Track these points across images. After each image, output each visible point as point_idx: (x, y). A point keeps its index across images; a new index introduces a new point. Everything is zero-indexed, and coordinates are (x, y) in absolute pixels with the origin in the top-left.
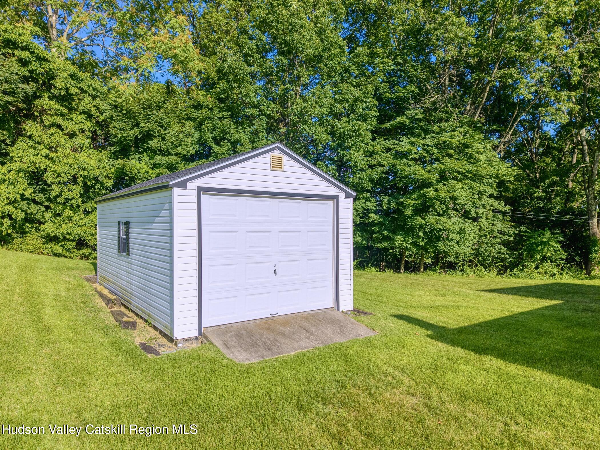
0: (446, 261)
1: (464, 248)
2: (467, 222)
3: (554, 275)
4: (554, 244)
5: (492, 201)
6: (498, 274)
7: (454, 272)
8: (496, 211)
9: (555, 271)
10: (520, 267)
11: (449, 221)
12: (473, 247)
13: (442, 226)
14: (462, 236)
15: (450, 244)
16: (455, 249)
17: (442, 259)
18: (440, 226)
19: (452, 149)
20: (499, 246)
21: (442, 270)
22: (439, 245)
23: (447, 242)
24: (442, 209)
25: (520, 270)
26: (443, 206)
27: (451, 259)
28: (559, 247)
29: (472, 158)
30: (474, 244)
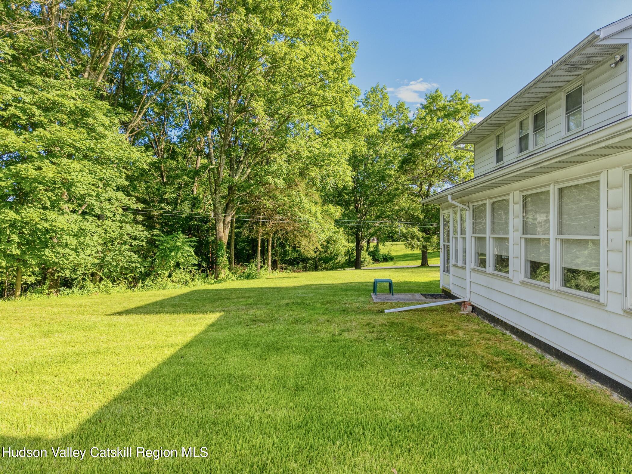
0: (58, 277)
1: (84, 256)
2: (88, 221)
3: (186, 282)
4: (187, 248)
5: (120, 195)
6: (129, 287)
7: (71, 291)
8: (125, 209)
9: (188, 278)
10: (153, 277)
11: (60, 218)
12: (97, 255)
13: (51, 225)
14: (81, 239)
15: (62, 251)
16: (71, 258)
17: (53, 275)
18: (46, 225)
19: (63, 112)
20: (129, 253)
21: (53, 290)
22: (46, 253)
23: (59, 249)
24: (49, 198)
25: (153, 280)
26: (50, 194)
27: (67, 273)
28: (192, 252)
29: (95, 132)
30: (98, 252)
